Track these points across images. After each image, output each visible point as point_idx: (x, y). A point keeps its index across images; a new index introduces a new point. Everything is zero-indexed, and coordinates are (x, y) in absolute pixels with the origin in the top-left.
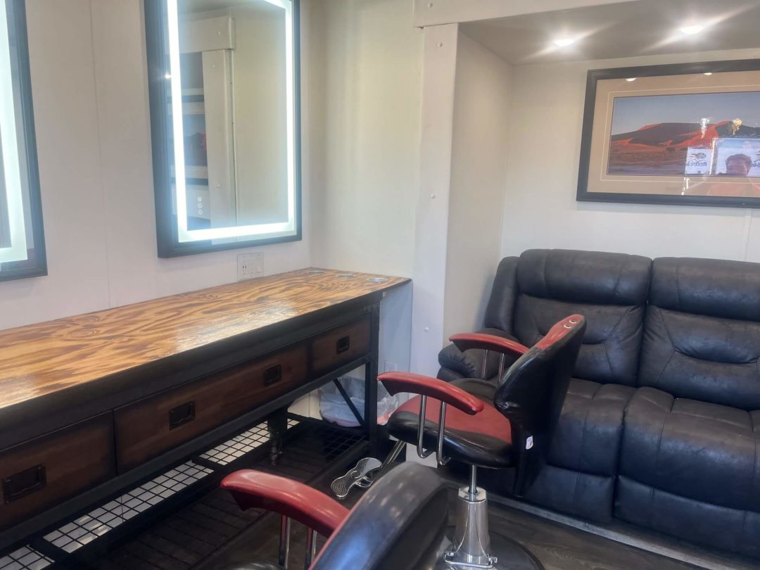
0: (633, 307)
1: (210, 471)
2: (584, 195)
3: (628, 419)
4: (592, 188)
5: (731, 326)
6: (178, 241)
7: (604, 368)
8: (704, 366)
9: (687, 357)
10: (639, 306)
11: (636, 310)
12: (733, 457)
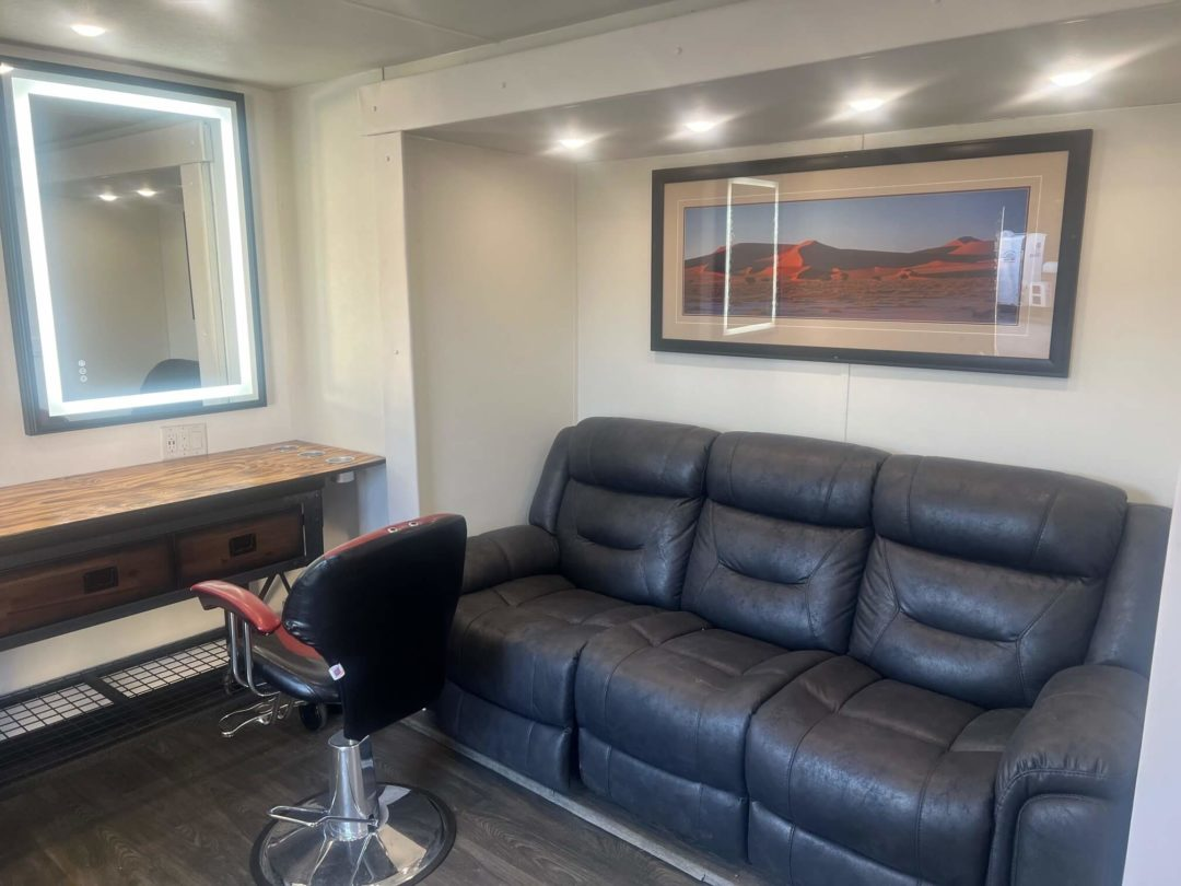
0: (683, 500)
1: (107, 702)
2: (660, 344)
3: (584, 652)
4: (668, 333)
5: (784, 530)
6: (47, 413)
7: (640, 584)
8: (748, 583)
9: (731, 572)
10: (693, 499)
11: (687, 504)
12: (676, 708)
